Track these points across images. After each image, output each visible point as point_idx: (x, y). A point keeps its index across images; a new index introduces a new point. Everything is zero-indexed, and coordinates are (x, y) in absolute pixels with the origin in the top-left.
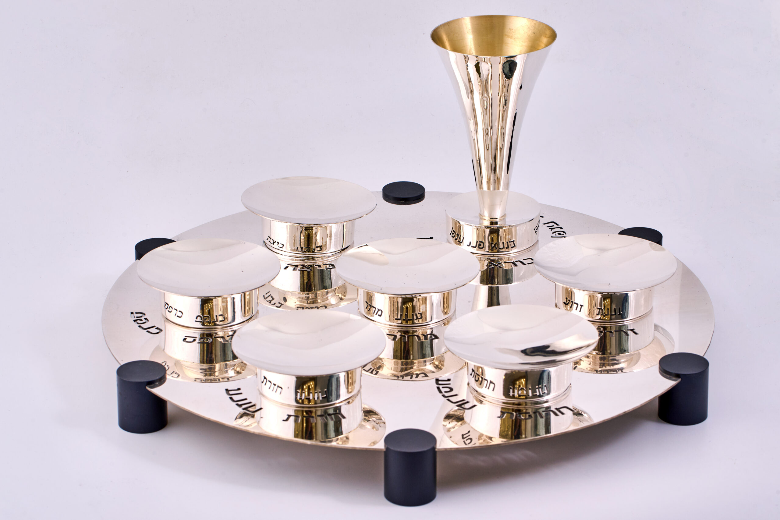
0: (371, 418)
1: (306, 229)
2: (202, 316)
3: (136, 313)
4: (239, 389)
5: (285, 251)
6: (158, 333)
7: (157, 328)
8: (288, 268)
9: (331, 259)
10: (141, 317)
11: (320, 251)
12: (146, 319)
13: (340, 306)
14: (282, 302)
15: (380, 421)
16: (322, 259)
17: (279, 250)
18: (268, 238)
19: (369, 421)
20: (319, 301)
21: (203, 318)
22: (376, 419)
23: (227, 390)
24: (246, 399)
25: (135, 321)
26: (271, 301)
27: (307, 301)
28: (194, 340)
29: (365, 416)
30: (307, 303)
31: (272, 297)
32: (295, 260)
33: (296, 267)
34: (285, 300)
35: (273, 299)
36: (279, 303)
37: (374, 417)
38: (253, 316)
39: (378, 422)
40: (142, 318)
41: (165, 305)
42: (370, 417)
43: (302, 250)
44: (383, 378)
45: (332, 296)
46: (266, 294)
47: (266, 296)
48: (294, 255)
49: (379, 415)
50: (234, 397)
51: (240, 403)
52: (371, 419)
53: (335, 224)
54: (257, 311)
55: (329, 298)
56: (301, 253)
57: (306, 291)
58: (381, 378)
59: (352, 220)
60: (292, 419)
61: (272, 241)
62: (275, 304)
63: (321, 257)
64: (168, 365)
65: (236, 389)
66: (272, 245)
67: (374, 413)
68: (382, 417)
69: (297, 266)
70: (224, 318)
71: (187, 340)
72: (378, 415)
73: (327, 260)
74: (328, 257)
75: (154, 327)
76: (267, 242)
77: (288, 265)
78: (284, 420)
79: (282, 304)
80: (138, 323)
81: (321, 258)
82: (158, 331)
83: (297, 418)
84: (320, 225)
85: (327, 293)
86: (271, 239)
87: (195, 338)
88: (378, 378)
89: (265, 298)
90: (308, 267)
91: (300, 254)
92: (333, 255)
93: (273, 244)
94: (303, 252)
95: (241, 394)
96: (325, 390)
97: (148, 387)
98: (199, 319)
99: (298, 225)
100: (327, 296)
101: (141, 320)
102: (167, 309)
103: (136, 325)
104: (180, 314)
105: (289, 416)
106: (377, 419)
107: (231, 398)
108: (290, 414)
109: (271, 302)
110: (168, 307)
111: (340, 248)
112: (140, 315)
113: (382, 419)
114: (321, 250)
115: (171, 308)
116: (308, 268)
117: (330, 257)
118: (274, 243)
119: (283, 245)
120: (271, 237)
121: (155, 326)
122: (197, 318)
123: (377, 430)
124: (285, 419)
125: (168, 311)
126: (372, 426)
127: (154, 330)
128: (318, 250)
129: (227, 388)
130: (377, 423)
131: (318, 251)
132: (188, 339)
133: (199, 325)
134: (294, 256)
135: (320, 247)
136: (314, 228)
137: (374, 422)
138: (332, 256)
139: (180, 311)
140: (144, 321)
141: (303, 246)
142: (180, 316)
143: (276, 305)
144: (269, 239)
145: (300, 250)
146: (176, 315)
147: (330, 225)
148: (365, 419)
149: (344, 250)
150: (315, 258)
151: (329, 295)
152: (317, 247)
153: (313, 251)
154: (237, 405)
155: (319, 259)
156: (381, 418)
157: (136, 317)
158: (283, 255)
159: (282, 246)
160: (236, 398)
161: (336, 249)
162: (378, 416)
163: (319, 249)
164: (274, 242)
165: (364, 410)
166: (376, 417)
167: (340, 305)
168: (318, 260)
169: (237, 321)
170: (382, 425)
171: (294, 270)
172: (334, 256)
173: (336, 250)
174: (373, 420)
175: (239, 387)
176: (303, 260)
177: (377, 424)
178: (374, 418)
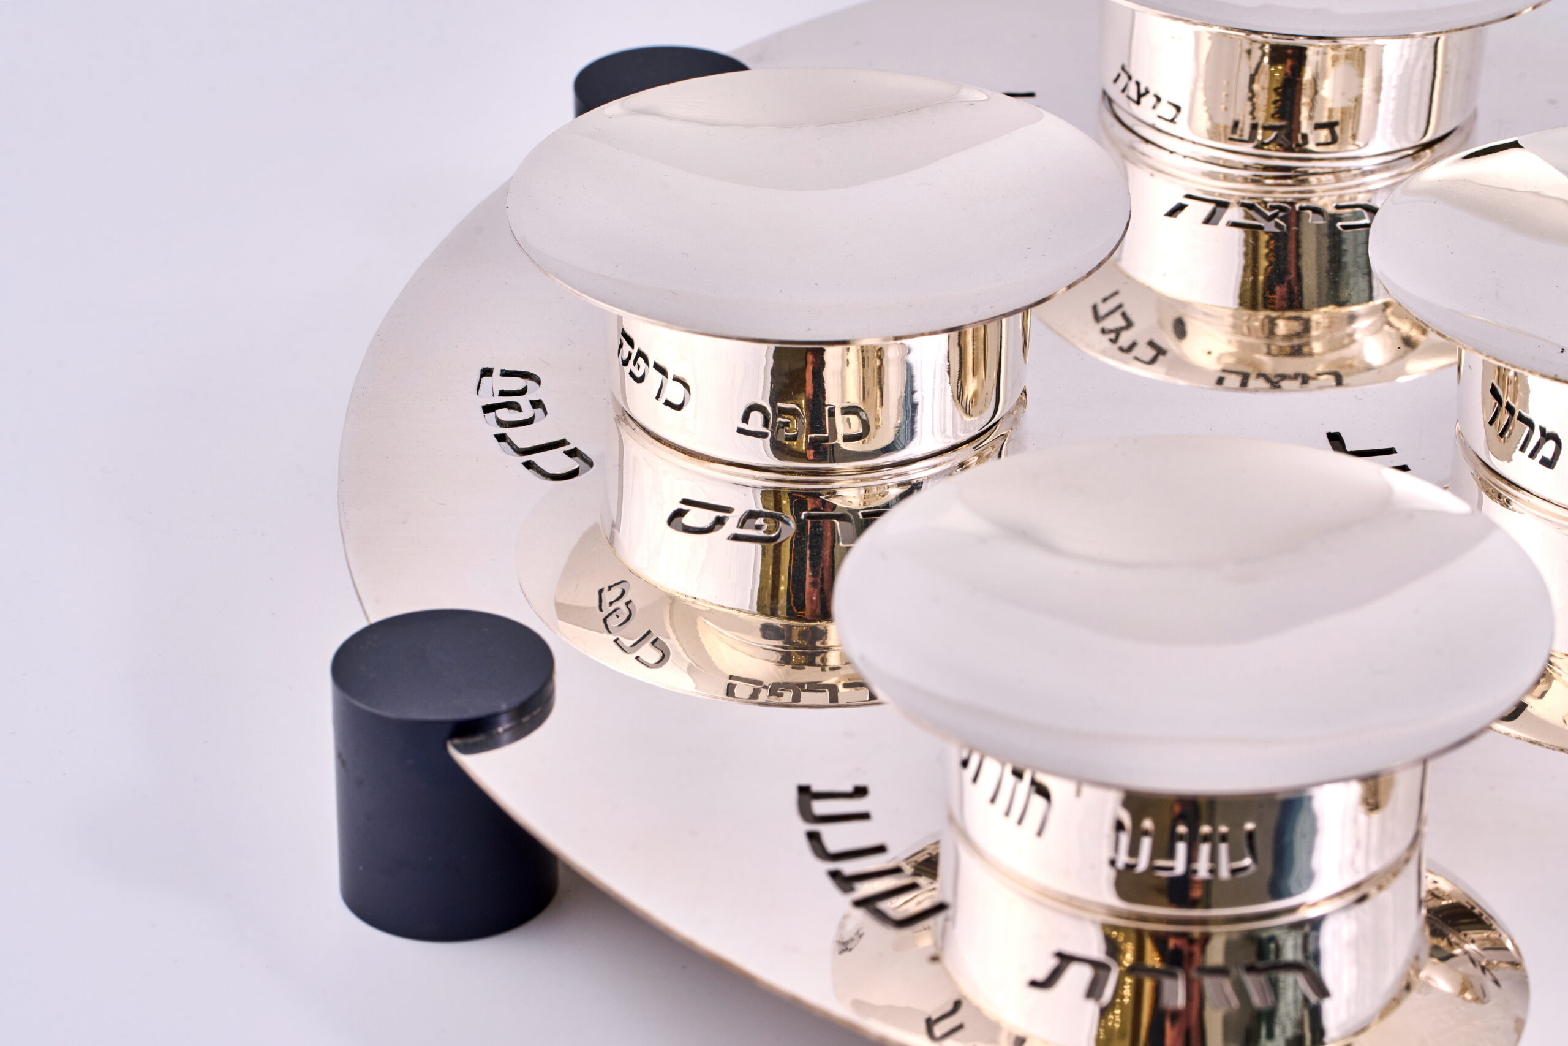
0: (1458, 945)
1: (1278, 54)
2: (769, 409)
3: (505, 374)
4: (860, 792)
5: (1182, 139)
6: (573, 474)
7: (573, 453)
8: (1186, 209)
9: (1377, 181)
10: (522, 392)
11: (1326, 144)
12: (536, 404)
13: (1402, 380)
14: (1167, 340)
15: (1494, 956)
16: (1338, 180)
17: (1159, 130)
18: (1119, 76)
19: (1452, 956)
20: (1317, 347)
21: (776, 416)
22: (1479, 947)
23: (805, 792)
24: (880, 849)
25: (488, 409)
26: (1118, 332)
27: (1269, 347)
28: (720, 521)
29: (1435, 933)
30: (1269, 353)
31: (1124, 315)
32: (1226, 178)
33: (1219, 209)
34: (1180, 329)
35: (1129, 325)
36: (1151, 344)
37: (1473, 941)
38: (997, 423)
39: (1489, 963)
40: (523, 401)
41: (621, 346)
42: (1454, 939)
43: (1252, 138)
44: (1541, 745)
45: (1375, 331)
46: (1105, 300)
47: (1103, 309)
48: (1220, 159)
49: (1494, 926)
50: (827, 831)
51: (849, 867)
52: (1458, 951)
53: (1399, 41)
54: (1020, 399)
55: (1357, 336)
56: (1248, 148)
57: (1266, 307)
58: (1531, 742)
59: (1470, 27)
60: (1078, 976)
61: (1133, 92)
62: (1133, 345)
63: (1334, 172)
64: (630, 601)
65: (848, 788)
66: (1133, 106)
67: (1475, 920)
68: (1504, 936)
69: (1224, 205)
70: (865, 425)
71: (687, 520)
72: (1489, 927)
73: (1358, 186)
74: (1365, 173)
75: (562, 443)
76: (1114, 91)
77: (1189, 196)
78: (1034, 984)
79: (1160, 351)
80: (501, 423)
81: (1331, 177)
82: (572, 464)
83: (1102, 973)
84: (1333, 39)
85: (1352, 318)
86: (1130, 78)
87: (721, 514)
88: (1519, 738)
89: (1097, 318)
90: (1269, 214)
91: (1245, 154)
92: (1386, 167)
93: (1138, 102)
94: (1258, 147)
95: (864, 816)
96: (1250, 826)
97: (457, 747)
98: (756, 421)
99: (1243, 34)
100: (1349, 330)
101: (516, 407)
102: (625, 363)
103: (489, 426)
104: (675, 393)
105: (1065, 959)
106: (1485, 949)
107: (814, 838)
108: (1070, 949)
109: (1117, 337)
110: (630, 355)
111: (1416, 140)
112: (517, 384)
113: (1506, 949)
114: (1334, 140)
115: (641, 361)
116: (1269, 219)
117: (1372, 172)
118: (1144, 94)
119: (1178, 109)
120: (1132, 72)
121: (568, 440)
122: (745, 419)
123: (1476, 999)
124: (1041, 975)
125: (631, 374)
126: (1460, 980)
127: (556, 461)
128: (1322, 140)
129: (804, 782)
130: (1484, 963)
131: (1318, 145)
132: (697, 518)
133: (760, 452)
134: (1221, 162)
135: (1331, 126)
136: (1310, 53)
137: (1471, 965)
138: (1380, 171)
139: (676, 379)
140: (527, 412)
141: (1261, 118)
142: (678, 402)
143: (1136, 352)
144: (1124, 79)
145: (1246, 137)
146: (662, 400)
147: (1379, 42)
148: (1435, 948)
149: (1430, 145)
150: (1306, 173)
151: (1361, 325)
152: (1319, 126)
153: (1298, 145)
154: (835, 875)
155: (1324, 178)
156: (1502, 943)
157: (497, 393)
158: (1172, 152)
159: (1170, 112)
160: (836, 837)
161: (1398, 141)
162: (1493, 935)
163: (1324, 135)
164: (1142, 91)
165: (1435, 903)
166: (1484, 939)
167: (1403, 373)
168: (1320, 183)
169: (924, 442)
170: (1503, 972)
171: (1208, 221)
172: (1388, 169)
173: (1398, 147)
174: (1466, 952)
175: (861, 782)
176: (1256, 181)
177: (1483, 969)
178: (1471, 944)
